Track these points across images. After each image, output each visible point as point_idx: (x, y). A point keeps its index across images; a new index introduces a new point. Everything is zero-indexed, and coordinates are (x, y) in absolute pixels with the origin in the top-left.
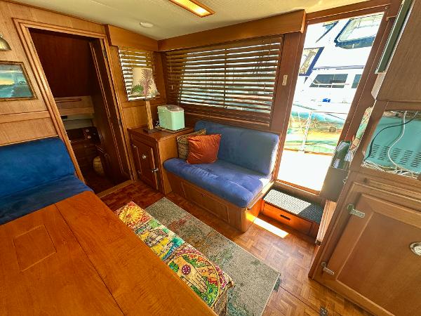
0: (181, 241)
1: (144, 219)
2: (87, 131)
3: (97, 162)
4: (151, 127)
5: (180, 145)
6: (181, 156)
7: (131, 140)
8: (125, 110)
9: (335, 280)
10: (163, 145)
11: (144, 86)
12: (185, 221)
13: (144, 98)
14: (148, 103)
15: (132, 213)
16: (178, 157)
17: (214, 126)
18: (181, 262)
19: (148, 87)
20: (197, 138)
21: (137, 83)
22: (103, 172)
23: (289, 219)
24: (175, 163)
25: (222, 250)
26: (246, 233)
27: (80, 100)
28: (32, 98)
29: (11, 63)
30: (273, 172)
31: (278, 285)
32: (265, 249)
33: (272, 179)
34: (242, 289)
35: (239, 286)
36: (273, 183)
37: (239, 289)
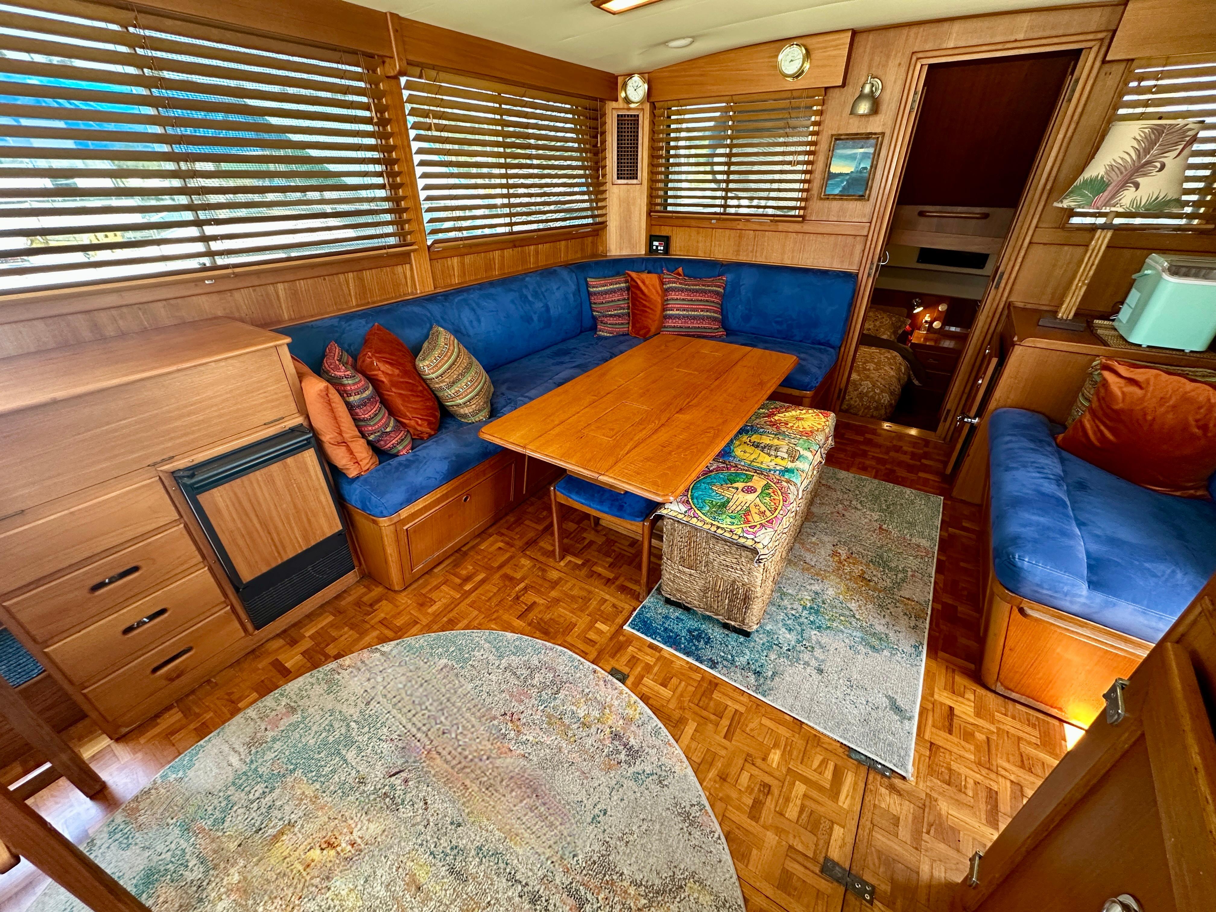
1: (807, 434)
6: (1068, 422)
8: (1039, 251)
10: (1027, 359)
11: (1117, 179)
13: (1102, 221)
14: (1101, 240)
15: (808, 420)
18: (758, 482)
20: (1142, 373)
26: (990, 695)
27: (986, 216)
28: (861, 198)
29: (868, 136)
31: (868, 763)
32: (972, 748)
34: (811, 671)
35: (814, 663)
37: (807, 664)
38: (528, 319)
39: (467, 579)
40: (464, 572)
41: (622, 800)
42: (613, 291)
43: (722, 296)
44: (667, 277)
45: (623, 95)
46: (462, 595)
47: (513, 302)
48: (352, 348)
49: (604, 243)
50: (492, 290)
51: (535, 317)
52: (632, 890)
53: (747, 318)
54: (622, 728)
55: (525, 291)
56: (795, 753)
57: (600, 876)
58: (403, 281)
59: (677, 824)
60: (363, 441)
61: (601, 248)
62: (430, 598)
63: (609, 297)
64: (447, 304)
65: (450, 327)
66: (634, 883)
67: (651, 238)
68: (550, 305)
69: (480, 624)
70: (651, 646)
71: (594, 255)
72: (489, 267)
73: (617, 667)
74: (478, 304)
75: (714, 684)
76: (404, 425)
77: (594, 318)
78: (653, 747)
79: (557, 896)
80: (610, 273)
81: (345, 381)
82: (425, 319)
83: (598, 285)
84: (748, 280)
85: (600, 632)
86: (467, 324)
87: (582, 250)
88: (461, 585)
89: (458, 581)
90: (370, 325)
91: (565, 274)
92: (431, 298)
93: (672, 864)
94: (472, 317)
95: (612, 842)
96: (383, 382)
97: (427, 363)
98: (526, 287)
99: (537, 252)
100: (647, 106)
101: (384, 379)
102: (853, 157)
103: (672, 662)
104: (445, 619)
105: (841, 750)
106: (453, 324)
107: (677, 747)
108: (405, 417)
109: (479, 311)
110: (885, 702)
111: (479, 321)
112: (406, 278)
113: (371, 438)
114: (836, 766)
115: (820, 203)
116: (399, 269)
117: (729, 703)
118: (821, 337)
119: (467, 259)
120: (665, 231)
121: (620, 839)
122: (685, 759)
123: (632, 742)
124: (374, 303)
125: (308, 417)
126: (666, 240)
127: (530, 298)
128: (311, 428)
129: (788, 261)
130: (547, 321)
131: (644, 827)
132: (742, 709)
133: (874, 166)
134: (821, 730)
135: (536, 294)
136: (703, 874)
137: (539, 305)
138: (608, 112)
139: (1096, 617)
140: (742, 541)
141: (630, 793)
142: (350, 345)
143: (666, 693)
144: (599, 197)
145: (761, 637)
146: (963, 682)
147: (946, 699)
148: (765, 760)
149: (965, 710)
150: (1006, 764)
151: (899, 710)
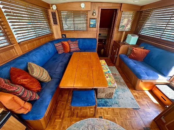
0: (110, 72)
1: (105, 64)
2: (104, 40)
3: (102, 50)
4: (122, 41)
5: (129, 50)
6: (127, 54)
7: (113, 44)
8: (116, 34)
9: (164, 125)
10: (122, 48)
11: (126, 25)
12: (117, 75)
13: (124, 30)
14: (124, 33)
15: (103, 62)
16: (126, 55)
17: (149, 46)
18: (107, 75)
19: (127, 26)
20: (136, 49)
21: (123, 24)
22: (103, 53)
23: (165, 100)
24: (123, 56)
25: (123, 88)
26: (137, 91)
27: (105, 29)
28: (95, 27)
29: (95, 18)
30: (171, 77)
31: (136, 109)
32: (141, 99)
33: (169, 80)
34: (122, 99)
35: (121, 98)
36: (169, 82)
37: (120, 98)
38: (46, 54)
39: (60, 115)
40: (58, 114)
42: (59, 45)
43: (78, 44)
44: (69, 42)
45: (51, 8)
46: (62, 119)
47: (43, 52)
48: (6, 76)
49: (54, 36)
50: (38, 50)
51: (48, 54)
53: (82, 47)
54: (108, 127)
55: (44, 49)
58: (13, 53)
60: (26, 103)
61: (53, 38)
62: (55, 125)
63: (59, 47)
64: (29, 56)
65: (32, 61)
67: (62, 35)
68: (50, 50)
69: (70, 124)
70: (101, 108)
71: (52, 39)
72: (34, 45)
73: (99, 116)
74: (36, 54)
75: (113, 109)
76: (33, 91)
77: (57, 51)
78: (115, 127)
80: (58, 42)
81: (16, 91)
82: (25, 61)
83: (57, 45)
84: (81, 41)
85: (92, 111)
86: (35, 59)
87: (50, 38)
88: (60, 117)
89: (59, 117)
90: (10, 68)
91: (50, 44)
92: (23, 56)
94: (35, 57)
96: (25, 84)
97: (35, 74)
98: (44, 48)
99: (42, 40)
100: (57, 11)
101: (25, 83)
102: (93, 22)
103: (106, 109)
104: (62, 128)
105: (132, 109)
106: (32, 60)
108: (33, 89)
109: (36, 56)
111: (37, 58)
112: (14, 52)
113: (28, 100)
114: (134, 112)
115: (90, 28)
116: (11, 50)
117: (117, 111)
118: (94, 48)
119: (29, 44)
120: (64, 33)
123: (112, 129)
124: (6, 61)
125: (5, 107)
126: (65, 35)
127: (46, 50)
128: (8, 110)
129: (86, 37)
130: (50, 53)
132: (119, 111)
133: (96, 23)
134: (129, 108)
135: (46, 49)
137: (48, 51)
138: (49, 11)
139: (148, 79)
140: (113, 86)
142: (5, 76)
143: (109, 115)
144: (51, 28)
145: (113, 97)
146: (134, 91)
147: (134, 94)
148: (127, 117)
149: (137, 94)
150: (144, 99)
151: (133, 99)
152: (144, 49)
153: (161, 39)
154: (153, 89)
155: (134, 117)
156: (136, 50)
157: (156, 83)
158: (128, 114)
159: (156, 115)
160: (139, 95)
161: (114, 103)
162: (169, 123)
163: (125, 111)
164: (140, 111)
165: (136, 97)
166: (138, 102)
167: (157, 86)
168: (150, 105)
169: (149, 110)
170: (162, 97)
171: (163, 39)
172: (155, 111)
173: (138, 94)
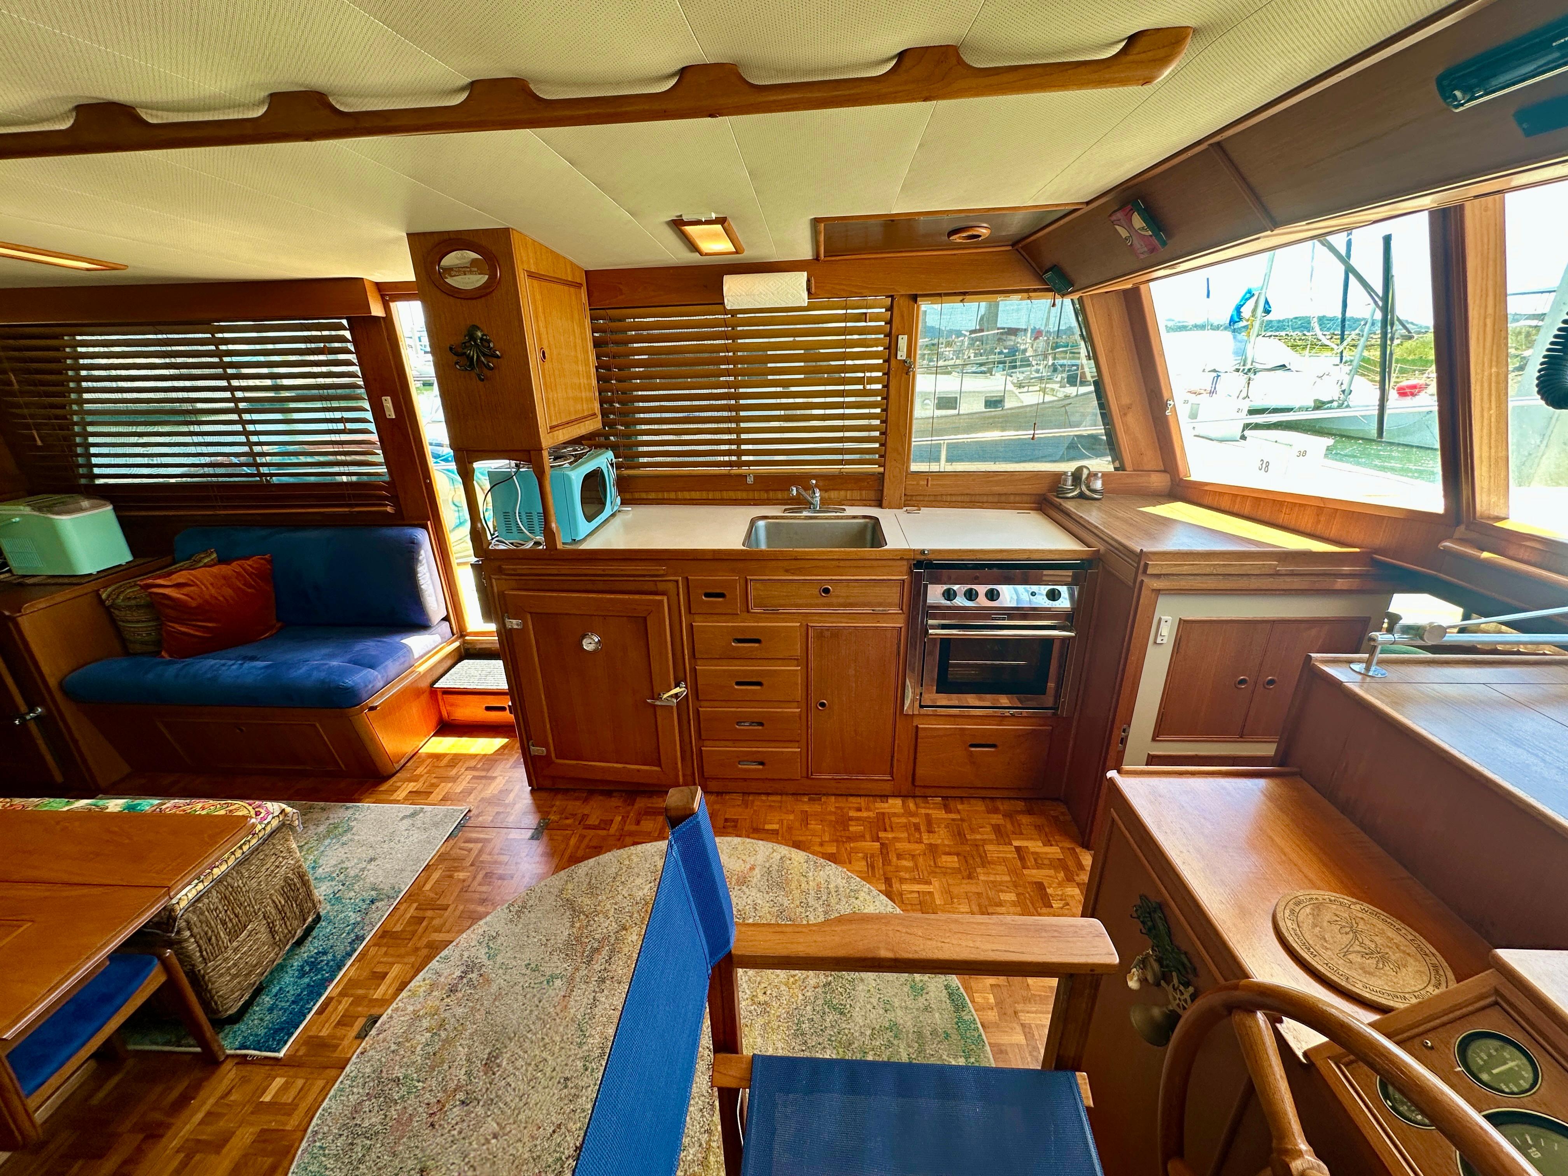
5: (119, 614)
6: (135, 649)
9: (553, 762)
10: (40, 624)
26: (398, 775)
30: (446, 619)
31: (460, 826)
32: (443, 784)
33: (453, 634)
34: (372, 866)
35: (364, 864)
36: (457, 644)
37: (363, 870)
41: (515, 957)
52: (577, 925)
54: (442, 989)
56: (456, 865)
57: (574, 947)
59: (527, 916)
66: (572, 926)
70: (322, 1010)
73: (354, 1034)
75: (385, 935)
78: (461, 956)
79: (595, 967)
93: (555, 909)
95: (550, 950)
103: (350, 980)
105: (451, 841)
107: (458, 940)
110: (407, 822)
114: (464, 842)
117: (407, 917)
121: (546, 945)
122: (472, 929)
123: (458, 973)
131: (533, 934)
132: (415, 905)
134: (435, 852)
136: (555, 891)
139: (389, 680)
141: (508, 955)
143: (395, 970)
145: (324, 909)
146: (384, 787)
147: (401, 794)
148: (464, 881)
149: (412, 786)
150: (453, 772)
151: (414, 815)
152: (221, 561)
153: (270, 485)
154: (445, 714)
155: (481, 851)
156: (186, 590)
157: (429, 680)
158: (456, 869)
159: (521, 773)
160: (422, 780)
161: (353, 917)
162: (551, 741)
163: (436, 876)
164: (478, 816)
165: (415, 797)
166: (444, 800)
167: (442, 683)
168: (486, 767)
169: (498, 781)
170: (488, 709)
171: (275, 480)
172: (515, 767)
173: (415, 779)
